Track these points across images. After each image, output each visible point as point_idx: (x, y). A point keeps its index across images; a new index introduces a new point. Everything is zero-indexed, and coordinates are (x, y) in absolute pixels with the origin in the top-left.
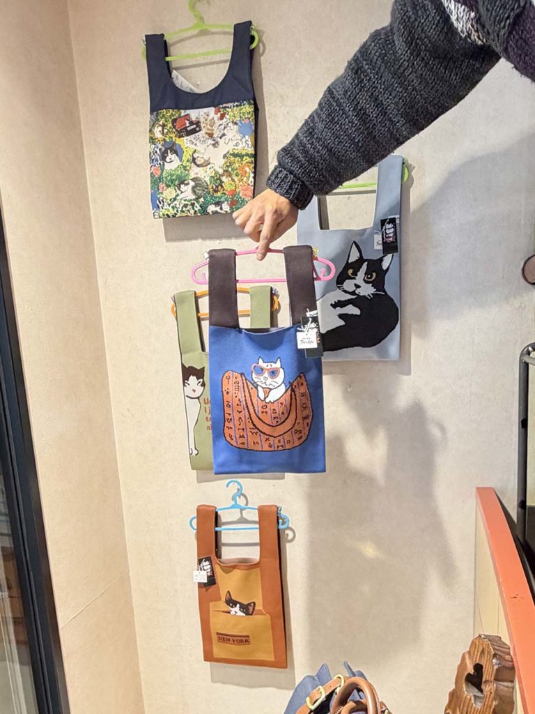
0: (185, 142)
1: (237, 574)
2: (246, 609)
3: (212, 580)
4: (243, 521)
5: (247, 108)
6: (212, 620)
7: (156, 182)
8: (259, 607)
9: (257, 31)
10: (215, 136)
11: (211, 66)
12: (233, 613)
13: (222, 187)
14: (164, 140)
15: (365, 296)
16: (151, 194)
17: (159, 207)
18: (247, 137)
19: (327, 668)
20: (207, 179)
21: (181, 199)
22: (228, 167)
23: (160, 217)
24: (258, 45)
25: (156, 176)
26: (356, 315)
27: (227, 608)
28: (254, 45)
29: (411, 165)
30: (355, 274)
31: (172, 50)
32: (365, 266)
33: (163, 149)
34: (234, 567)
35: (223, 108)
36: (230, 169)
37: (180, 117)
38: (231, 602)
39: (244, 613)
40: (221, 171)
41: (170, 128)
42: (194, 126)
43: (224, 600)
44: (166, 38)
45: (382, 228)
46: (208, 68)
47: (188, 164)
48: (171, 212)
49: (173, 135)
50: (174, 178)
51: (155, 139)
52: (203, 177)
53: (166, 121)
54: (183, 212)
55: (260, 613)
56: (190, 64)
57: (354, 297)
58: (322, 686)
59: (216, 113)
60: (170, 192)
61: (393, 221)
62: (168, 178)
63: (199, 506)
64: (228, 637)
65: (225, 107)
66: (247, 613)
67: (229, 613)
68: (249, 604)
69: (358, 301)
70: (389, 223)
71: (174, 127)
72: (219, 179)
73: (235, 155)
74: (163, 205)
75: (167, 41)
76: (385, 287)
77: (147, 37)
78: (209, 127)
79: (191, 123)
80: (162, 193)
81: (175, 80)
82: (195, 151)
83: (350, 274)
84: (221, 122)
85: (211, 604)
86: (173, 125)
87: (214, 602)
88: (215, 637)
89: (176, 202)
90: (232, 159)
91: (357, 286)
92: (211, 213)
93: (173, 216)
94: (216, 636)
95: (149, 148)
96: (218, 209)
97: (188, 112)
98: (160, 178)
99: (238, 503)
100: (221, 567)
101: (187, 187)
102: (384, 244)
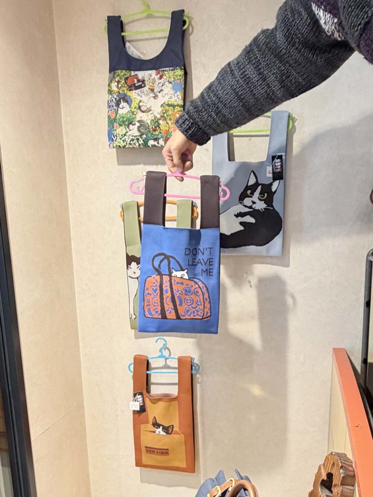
0: (134, 94)
1: (161, 405)
2: (167, 430)
3: (143, 409)
4: (167, 367)
5: (179, 72)
6: (142, 438)
7: (111, 122)
8: (176, 429)
9: (188, 17)
10: (155, 91)
11: (154, 41)
12: (157, 432)
13: (159, 128)
14: (119, 92)
15: (258, 210)
16: (108, 130)
17: (113, 140)
18: (178, 93)
19: (223, 473)
20: (149, 122)
21: (130, 135)
22: (164, 113)
23: (114, 147)
24: (188, 27)
25: (112, 118)
26: (252, 223)
27: (153, 429)
28: (185, 27)
29: (294, 118)
30: (252, 193)
31: (126, 28)
32: (259, 188)
33: (118, 98)
34: (159, 400)
35: (162, 71)
36: (165, 115)
37: (130, 76)
38: (156, 425)
39: (166, 432)
40: (159, 116)
41: (123, 83)
42: (141, 83)
43: (151, 423)
44: (122, 19)
45: (273, 162)
46: (151, 42)
47: (135, 110)
48: (122, 144)
49: (125, 89)
50: (125, 119)
51: (112, 91)
52: (145, 120)
53: (120, 79)
54: (131, 144)
55: (177, 433)
56: (139, 38)
57: (251, 210)
58: (219, 485)
59: (157, 75)
60: (122, 130)
61: (280, 157)
62: (121, 120)
63: (135, 356)
64: (153, 450)
65: (163, 71)
66: (167, 433)
67: (155, 432)
68: (169, 427)
69: (254, 213)
70: (277, 158)
71: (126, 83)
72: (157, 122)
73: (169, 105)
74: (116, 139)
75: (123, 21)
76: (273, 204)
77: (109, 17)
78: (151, 84)
79: (139, 81)
80: (116, 130)
81: (127, 49)
82: (141, 101)
83: (249, 194)
84: (160, 81)
85: (142, 426)
86: (125, 82)
87: (144, 425)
88: (143, 450)
89: (125, 137)
90: (167, 108)
91: (254, 203)
92: (150, 146)
93: (123, 147)
94: (145, 449)
95: (107, 97)
96: (156, 143)
97: (136, 73)
98: (115, 119)
99: (163, 354)
100: (150, 399)
101: (134, 126)
102: (274, 173)
